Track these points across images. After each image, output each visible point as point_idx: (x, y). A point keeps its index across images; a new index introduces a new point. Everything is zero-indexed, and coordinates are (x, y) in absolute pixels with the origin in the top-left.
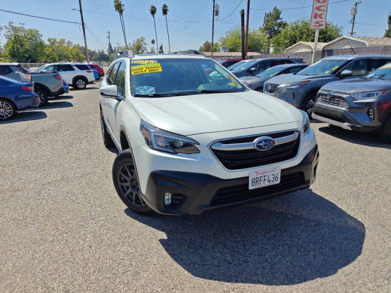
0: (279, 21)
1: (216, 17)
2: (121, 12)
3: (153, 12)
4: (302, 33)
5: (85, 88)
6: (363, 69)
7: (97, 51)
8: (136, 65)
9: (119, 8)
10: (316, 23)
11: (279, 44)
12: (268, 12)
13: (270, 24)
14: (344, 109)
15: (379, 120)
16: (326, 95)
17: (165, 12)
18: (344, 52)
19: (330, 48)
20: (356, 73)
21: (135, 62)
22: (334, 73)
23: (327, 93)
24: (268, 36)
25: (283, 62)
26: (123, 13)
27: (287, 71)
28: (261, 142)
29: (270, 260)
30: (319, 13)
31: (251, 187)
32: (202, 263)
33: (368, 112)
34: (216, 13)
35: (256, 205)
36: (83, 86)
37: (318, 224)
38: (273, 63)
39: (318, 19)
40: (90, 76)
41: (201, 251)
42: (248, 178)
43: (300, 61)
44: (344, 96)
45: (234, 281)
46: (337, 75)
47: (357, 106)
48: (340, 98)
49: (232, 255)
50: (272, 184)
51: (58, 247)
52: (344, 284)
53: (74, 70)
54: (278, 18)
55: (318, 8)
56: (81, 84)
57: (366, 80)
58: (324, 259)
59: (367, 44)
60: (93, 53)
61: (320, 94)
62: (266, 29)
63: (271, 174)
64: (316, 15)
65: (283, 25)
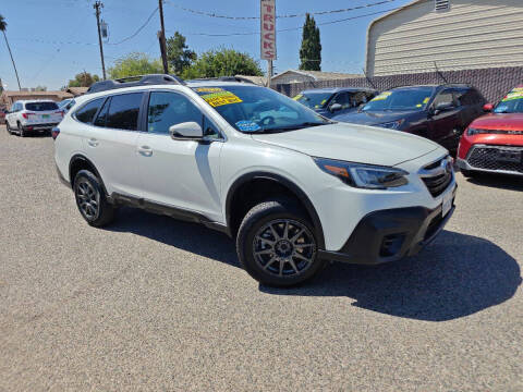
0: (184, 50)
1: (104, 39)
10: (267, 52)
13: (173, 52)
20: (344, 107)
21: (200, 90)
24: (173, 67)
30: (268, 41)
31: (443, 215)
34: (103, 32)
42: (441, 205)
54: (183, 46)
55: (267, 37)
59: (316, 78)
64: (265, 44)
65: (191, 55)
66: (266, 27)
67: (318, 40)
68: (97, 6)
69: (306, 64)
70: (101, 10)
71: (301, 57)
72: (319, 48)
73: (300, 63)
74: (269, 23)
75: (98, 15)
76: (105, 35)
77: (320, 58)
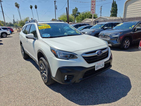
0: (77, 12)
1: (56, 10)
2: (18, 7)
3: (31, 7)
4: (85, 16)
5: (6, 37)
6: (110, 26)
7: (9, 23)
8: (40, 25)
9: (17, 6)
10: (92, 12)
11: (78, 19)
12: (73, 9)
13: (74, 13)
14: (109, 39)
15: (120, 42)
16: (102, 35)
17: (36, 7)
18: (102, 21)
19: (97, 20)
20: (108, 28)
21: (39, 24)
22: (102, 28)
23: (102, 34)
24: (74, 17)
25: (83, 25)
26: (19, 8)
27: (86, 28)
28: (98, 53)
29: (105, 94)
30: (93, 9)
31: (96, 70)
32: (82, 99)
33: (117, 40)
34: (56, 8)
35: (98, 75)
36: (5, 36)
37: (115, 78)
38: (80, 25)
39: (93, 11)
40: (8, 32)
41: (80, 94)
42: (95, 66)
43: (89, 25)
44: (109, 35)
45: (96, 104)
46: (103, 29)
47: (113, 38)
48: (107, 36)
49: (92, 94)
50: (102, 67)
51: (18, 103)
52: (133, 97)
53: (1, 30)
54: (77, 11)
55: (93, 7)
56: (4, 35)
57: (113, 30)
58: (122, 90)
59: (108, 19)
60: (7, 23)
61: (100, 35)
62: (73, 14)
63: (101, 64)
64: (92, 9)
65: (79, 13)
66: (92, 4)
67: (117, 7)
68: (55, 2)
69: (113, 14)
70: (56, 2)
71: (111, 13)
72: (117, 10)
73: (111, 14)
74: (93, 3)
75: (55, 4)
76: (56, 9)
77: (117, 13)
